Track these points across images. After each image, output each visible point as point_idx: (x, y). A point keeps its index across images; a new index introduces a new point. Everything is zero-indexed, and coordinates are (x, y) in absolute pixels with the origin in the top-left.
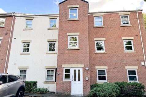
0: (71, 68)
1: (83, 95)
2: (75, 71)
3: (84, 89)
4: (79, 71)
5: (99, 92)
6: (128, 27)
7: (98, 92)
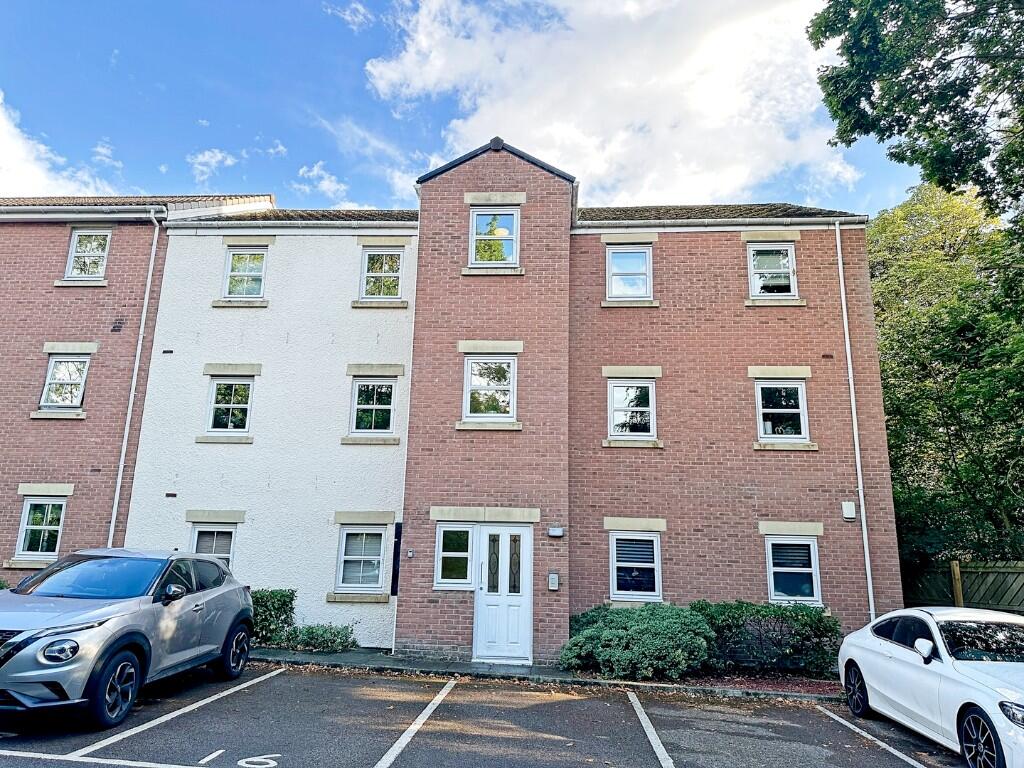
0: (478, 526)
1: (530, 663)
2: (494, 540)
3: (536, 630)
4: (515, 540)
5: (608, 646)
6: (787, 310)
7: (603, 647)
